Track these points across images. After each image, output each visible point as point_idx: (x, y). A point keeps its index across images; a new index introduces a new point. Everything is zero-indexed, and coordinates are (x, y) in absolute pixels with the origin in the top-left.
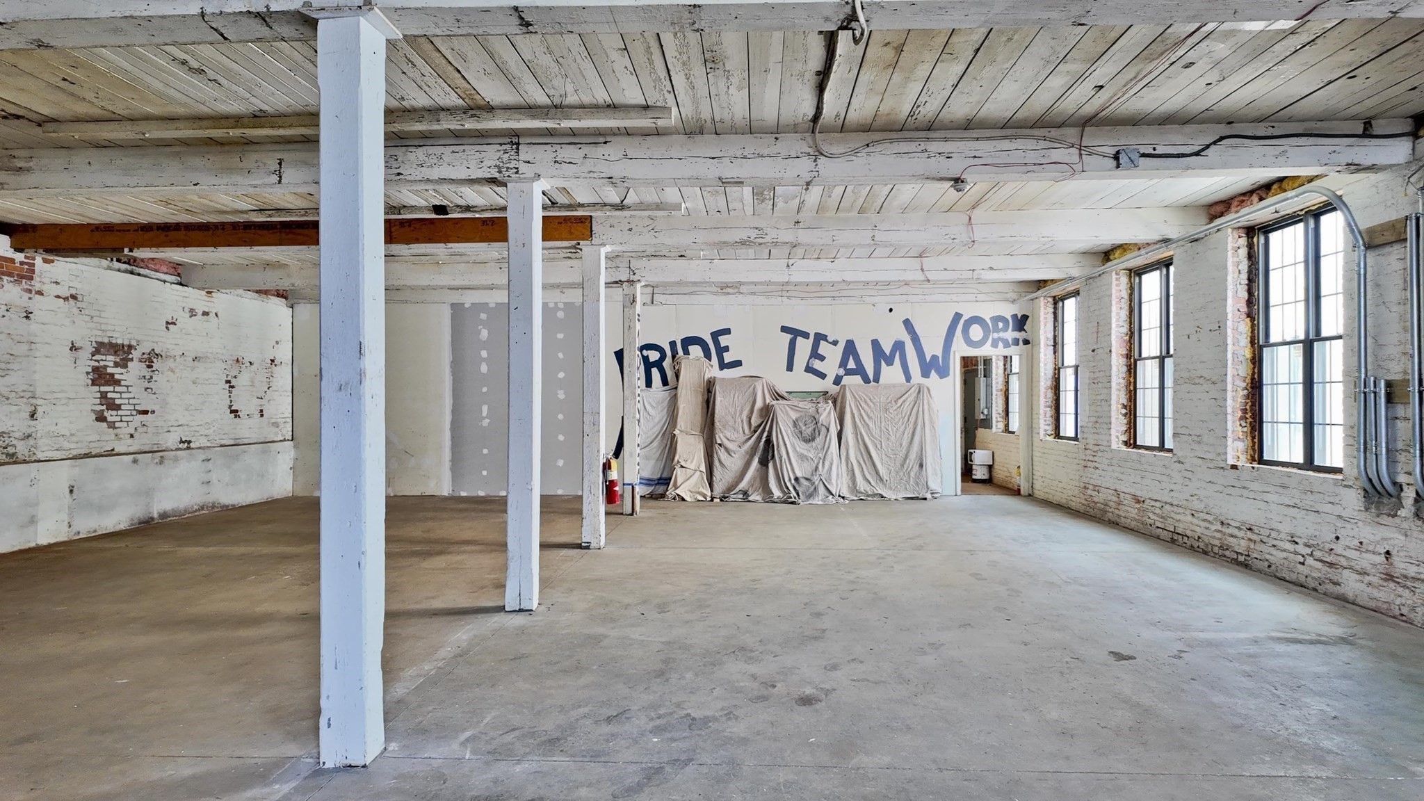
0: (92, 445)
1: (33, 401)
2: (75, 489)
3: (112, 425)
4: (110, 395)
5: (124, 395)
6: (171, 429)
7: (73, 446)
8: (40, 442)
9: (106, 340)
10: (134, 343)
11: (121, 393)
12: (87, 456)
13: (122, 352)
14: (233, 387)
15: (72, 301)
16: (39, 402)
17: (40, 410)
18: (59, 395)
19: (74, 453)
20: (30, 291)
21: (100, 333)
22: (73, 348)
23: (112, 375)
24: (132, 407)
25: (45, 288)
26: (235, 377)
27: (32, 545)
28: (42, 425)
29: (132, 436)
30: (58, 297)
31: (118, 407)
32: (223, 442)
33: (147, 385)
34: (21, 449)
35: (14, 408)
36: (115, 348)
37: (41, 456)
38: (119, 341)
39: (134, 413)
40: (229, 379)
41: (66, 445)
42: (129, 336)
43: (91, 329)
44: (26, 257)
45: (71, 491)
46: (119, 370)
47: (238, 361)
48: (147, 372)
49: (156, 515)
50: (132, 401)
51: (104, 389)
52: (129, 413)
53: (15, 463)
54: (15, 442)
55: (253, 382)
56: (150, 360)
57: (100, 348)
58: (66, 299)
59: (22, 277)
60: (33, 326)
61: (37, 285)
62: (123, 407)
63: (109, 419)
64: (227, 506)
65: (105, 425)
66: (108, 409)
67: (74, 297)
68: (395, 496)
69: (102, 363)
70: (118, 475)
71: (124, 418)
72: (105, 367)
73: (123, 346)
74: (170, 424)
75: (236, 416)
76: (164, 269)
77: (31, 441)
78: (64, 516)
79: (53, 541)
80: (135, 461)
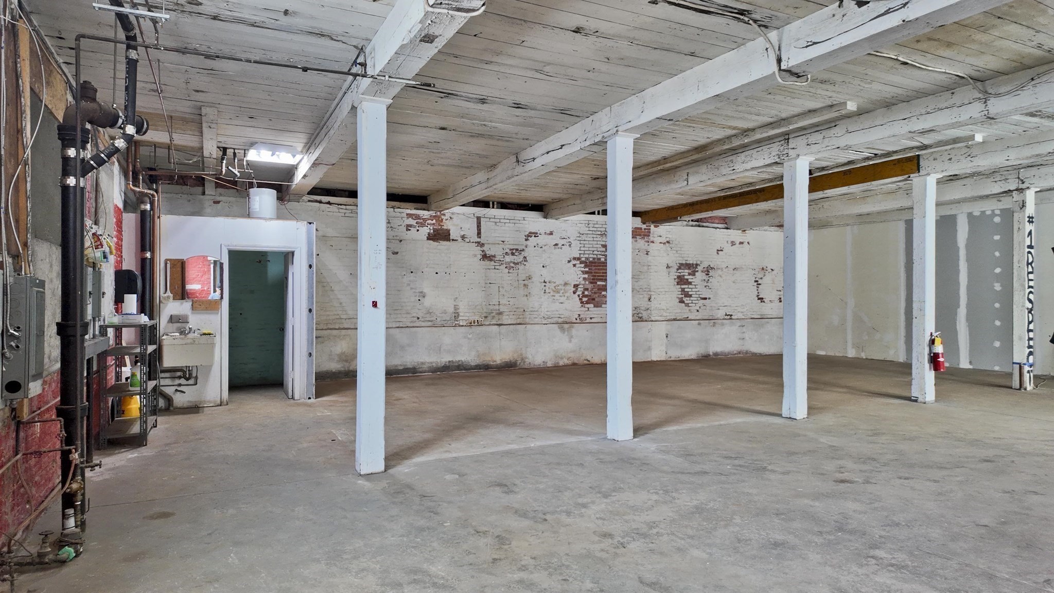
0: (677, 315)
1: (649, 293)
2: (669, 336)
3: (687, 305)
4: (686, 290)
5: (693, 290)
6: (720, 308)
7: (668, 314)
8: (653, 312)
9: (684, 262)
10: (699, 263)
11: (692, 289)
12: (675, 320)
13: (692, 268)
14: (760, 284)
15: (667, 244)
16: (652, 293)
17: (653, 297)
18: (662, 290)
19: (668, 318)
20: (648, 242)
21: (681, 259)
22: (668, 267)
23: (687, 279)
24: (698, 296)
25: (655, 240)
26: (761, 278)
27: (650, 360)
28: (654, 304)
29: (698, 311)
30: (661, 243)
31: (690, 296)
32: (753, 316)
33: (706, 284)
34: (645, 315)
35: (641, 296)
36: (688, 266)
37: (653, 319)
38: (691, 262)
39: (699, 299)
40: (757, 279)
41: (665, 314)
42: (696, 259)
43: (676, 257)
44: (647, 226)
45: (667, 337)
46: (691, 277)
47: (763, 269)
48: (706, 278)
49: (711, 354)
50: (697, 293)
51: (683, 287)
52: (696, 299)
53: (642, 321)
54: (642, 312)
55: (773, 281)
56: (708, 271)
57: (681, 266)
58: (664, 243)
59: (645, 235)
60: (650, 258)
61: (651, 239)
62: (693, 296)
63: (686, 302)
64: (756, 354)
65: (683, 304)
66: (685, 297)
67: (668, 242)
68: (867, 359)
69: (682, 274)
70: (690, 332)
71: (694, 302)
72: (684, 276)
73: (693, 264)
74: (719, 305)
75: (762, 302)
76: (717, 221)
77: (649, 311)
78: (664, 348)
79: (659, 359)
80: (699, 324)
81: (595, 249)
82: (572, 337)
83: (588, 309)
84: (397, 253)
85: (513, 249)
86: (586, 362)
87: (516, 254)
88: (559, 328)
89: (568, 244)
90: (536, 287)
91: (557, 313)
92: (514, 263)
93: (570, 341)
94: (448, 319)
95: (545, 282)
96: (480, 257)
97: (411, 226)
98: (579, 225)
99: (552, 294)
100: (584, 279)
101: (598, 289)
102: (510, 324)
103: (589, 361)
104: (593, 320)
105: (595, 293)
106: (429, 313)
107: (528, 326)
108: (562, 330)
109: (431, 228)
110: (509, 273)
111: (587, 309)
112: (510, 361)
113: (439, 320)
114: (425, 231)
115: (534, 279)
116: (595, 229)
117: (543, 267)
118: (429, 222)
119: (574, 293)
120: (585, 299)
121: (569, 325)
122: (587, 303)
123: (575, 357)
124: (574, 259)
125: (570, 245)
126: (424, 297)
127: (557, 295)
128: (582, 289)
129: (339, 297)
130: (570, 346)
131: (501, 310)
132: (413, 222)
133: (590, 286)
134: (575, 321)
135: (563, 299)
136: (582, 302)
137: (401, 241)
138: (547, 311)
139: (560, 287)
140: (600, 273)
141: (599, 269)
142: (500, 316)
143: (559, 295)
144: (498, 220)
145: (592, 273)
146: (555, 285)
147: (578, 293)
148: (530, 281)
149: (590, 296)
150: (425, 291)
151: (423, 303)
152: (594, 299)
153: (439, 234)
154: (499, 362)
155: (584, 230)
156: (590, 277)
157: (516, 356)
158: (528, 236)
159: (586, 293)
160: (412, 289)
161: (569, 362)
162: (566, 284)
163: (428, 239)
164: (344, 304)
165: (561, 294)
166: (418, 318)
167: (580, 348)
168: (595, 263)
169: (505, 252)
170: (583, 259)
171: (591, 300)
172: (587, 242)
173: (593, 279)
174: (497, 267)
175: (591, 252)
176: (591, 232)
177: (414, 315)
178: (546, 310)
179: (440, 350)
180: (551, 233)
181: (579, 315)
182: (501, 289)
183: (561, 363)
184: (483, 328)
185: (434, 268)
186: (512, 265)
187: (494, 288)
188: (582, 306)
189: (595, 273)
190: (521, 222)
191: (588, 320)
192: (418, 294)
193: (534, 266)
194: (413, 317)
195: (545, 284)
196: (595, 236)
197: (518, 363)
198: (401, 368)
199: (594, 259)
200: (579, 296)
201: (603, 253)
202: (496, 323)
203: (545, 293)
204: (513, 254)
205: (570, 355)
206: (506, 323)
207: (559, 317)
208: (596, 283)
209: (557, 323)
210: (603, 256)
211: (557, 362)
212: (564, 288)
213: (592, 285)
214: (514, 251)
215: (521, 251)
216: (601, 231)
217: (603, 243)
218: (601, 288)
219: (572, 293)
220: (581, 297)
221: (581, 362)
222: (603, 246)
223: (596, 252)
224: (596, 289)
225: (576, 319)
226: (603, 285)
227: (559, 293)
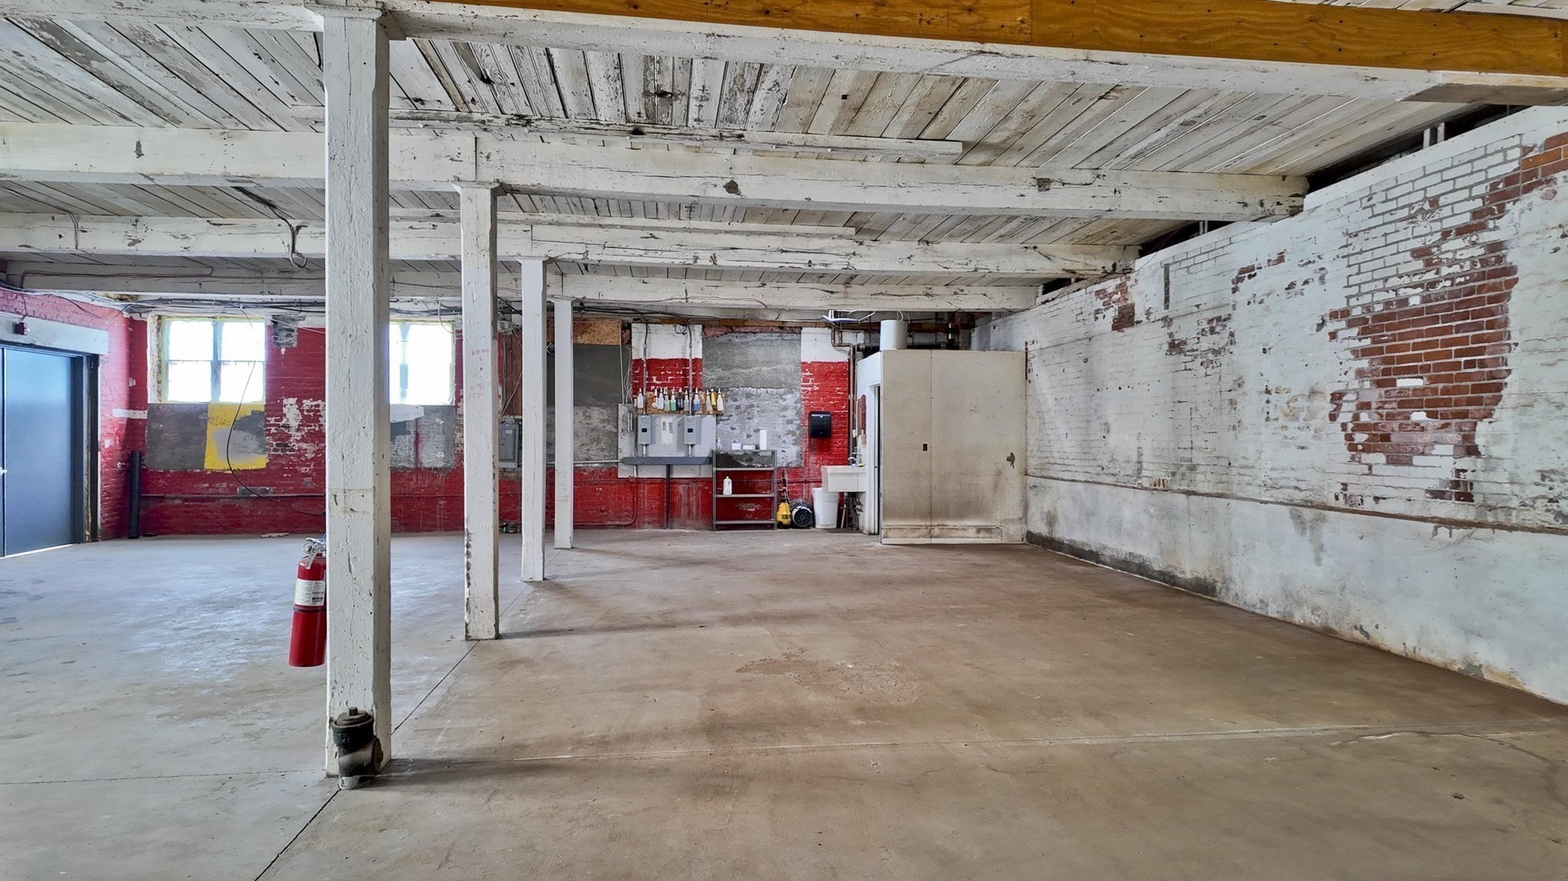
81: (1392, 271)
82: (1320, 548)
83: (1370, 468)
84: (1087, 360)
85: (1212, 320)
86: (1357, 634)
87: (1217, 329)
88: (1292, 516)
89: (1316, 277)
90: (1251, 408)
91: (1292, 474)
92: (1214, 351)
93: (1318, 560)
94: (1131, 473)
95: (1268, 392)
96: (1166, 347)
97: (1098, 311)
99: (1282, 422)
100: (1360, 373)
101: (1401, 405)
102: (1205, 495)
103: (1367, 635)
104: (1382, 507)
105: (1391, 417)
106: (1113, 460)
107: (1233, 502)
108: (1301, 524)
109: (1117, 307)
110: (1206, 376)
111: (1365, 469)
112: (1206, 579)
113: (1122, 474)
114: (1111, 315)
115: (1246, 387)
116: (1394, 204)
117: (1264, 351)
118: (1115, 297)
119: (1333, 418)
120: (1361, 437)
121: (1314, 511)
122: (1368, 448)
123: (1330, 614)
124: (1334, 315)
125: (1322, 279)
126: (1108, 431)
127: (1291, 427)
128: (1354, 407)
129: (1048, 432)
130: (1319, 575)
131: (1195, 461)
132: (1098, 303)
133: (1374, 395)
134: (1333, 503)
135: (1305, 437)
136: (1352, 447)
137: (1090, 339)
138: (1272, 469)
139: (1300, 403)
140: (1406, 348)
141: (1402, 337)
142: (1193, 474)
143: (1296, 424)
144: (1192, 262)
145: (1380, 351)
146: (1286, 397)
147: (1342, 418)
148: (1240, 391)
149: (1376, 426)
150: (1109, 421)
151: (1107, 443)
152: (1386, 438)
153: (1123, 316)
154: (1188, 576)
155: (1360, 219)
156: (1376, 365)
157: (1212, 569)
158: (1239, 280)
159: (1364, 417)
160: (1098, 418)
161: (1316, 621)
162: (1313, 393)
163: (1114, 328)
164: (1051, 444)
165: (1302, 423)
166: (1103, 469)
167: (1343, 588)
168: (1391, 316)
169: (1200, 328)
170: (1357, 312)
171: (1380, 440)
172: (1368, 256)
173: (1384, 372)
174: (1187, 366)
175: (1380, 284)
176: (1379, 220)
177: (1100, 462)
178: (1269, 465)
179: (1120, 530)
180: (1281, 259)
181: (1345, 486)
182: (1194, 414)
183: (1298, 617)
184: (1168, 496)
185: (1118, 379)
186: (1211, 356)
187: (1185, 409)
188: (1353, 458)
189: (1390, 349)
190: (1227, 250)
191: (1369, 505)
192: (1103, 427)
193: (1245, 357)
194: (1099, 466)
195: (1266, 397)
196: (1390, 228)
197: (1218, 589)
198: (1087, 549)
199: (1388, 304)
200: (1344, 426)
201: (1416, 279)
202: (1186, 488)
203: (1267, 419)
204: (1211, 331)
205: (1319, 600)
206: (1201, 492)
207: (1296, 488)
208: (1393, 383)
209: (1290, 503)
210: (1415, 287)
211: (1288, 609)
212: (1308, 404)
213: (1382, 391)
214: (1214, 323)
215: (1225, 320)
216: (1410, 206)
217: (1417, 244)
218: (1409, 402)
219: (1328, 418)
220: (1349, 431)
221: (1345, 630)
222: (1417, 253)
223: (1394, 282)
224: (1394, 405)
225: (1337, 498)
226: (1415, 390)
227: (1297, 419)
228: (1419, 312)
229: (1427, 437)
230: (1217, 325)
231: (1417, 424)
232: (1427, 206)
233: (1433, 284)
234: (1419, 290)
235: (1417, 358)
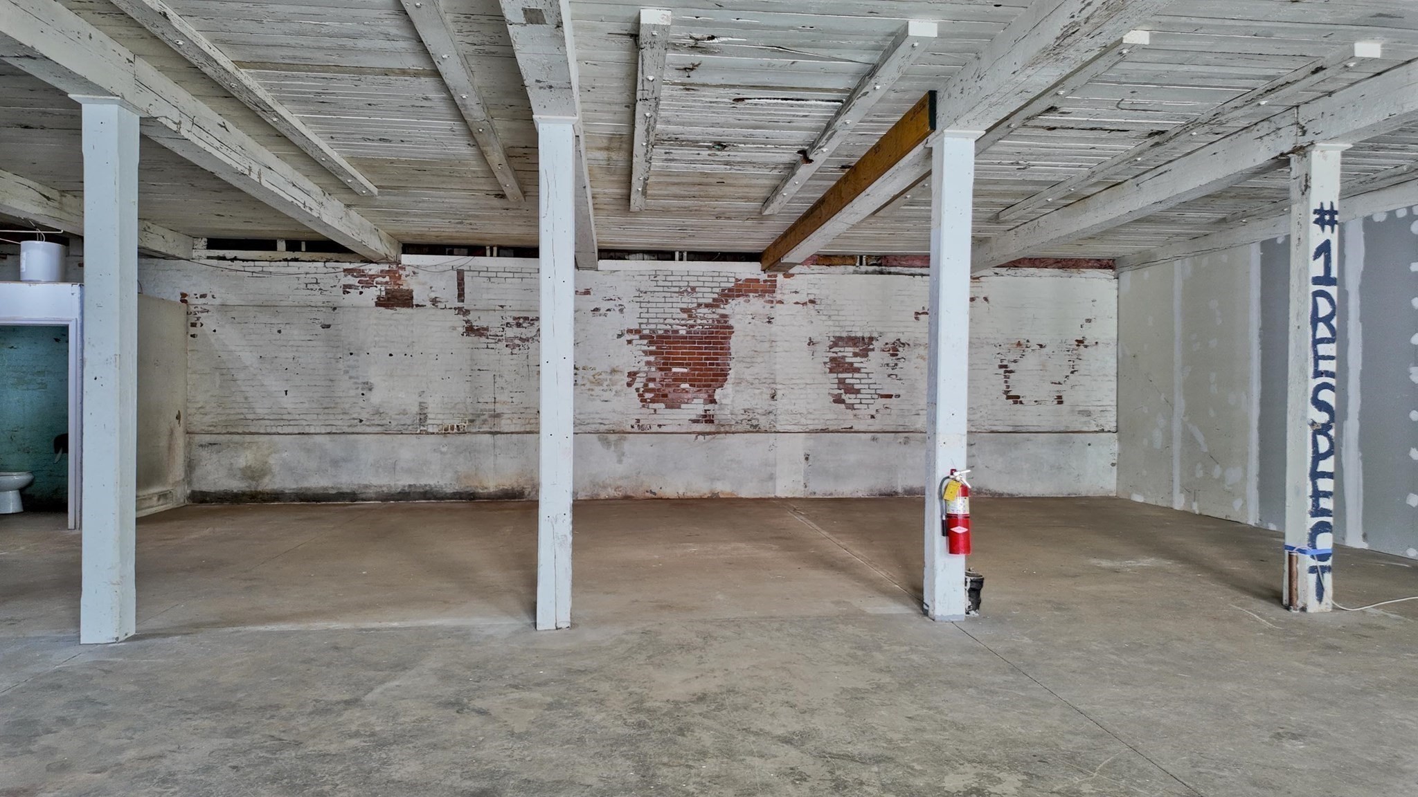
0: (828, 422)
1: (774, 386)
2: (810, 458)
3: (851, 407)
4: (848, 381)
5: (863, 381)
6: (921, 412)
7: (809, 422)
8: (780, 418)
9: (844, 335)
10: (875, 335)
11: (860, 379)
12: (823, 431)
13: (863, 345)
14: (1011, 372)
15: (810, 306)
16: (779, 386)
17: (779, 393)
18: (798, 381)
19: (811, 427)
20: (772, 302)
21: (838, 329)
22: (811, 343)
23: (852, 364)
24: (873, 392)
25: (785, 298)
26: (1015, 361)
27: (773, 496)
28: (781, 404)
29: (873, 417)
30: (797, 303)
31: (858, 391)
32: (995, 428)
33: (891, 372)
34: (763, 422)
35: (757, 391)
36: (853, 341)
37: (779, 428)
38: (859, 334)
39: (876, 396)
40: (1005, 363)
41: (803, 421)
42: (870, 329)
43: (829, 326)
44: (769, 276)
45: (807, 459)
46: (858, 359)
47: (1019, 344)
48: (891, 361)
49: (900, 490)
50: (872, 386)
51: (841, 376)
52: (869, 396)
53: (757, 432)
54: (758, 416)
55: (1044, 366)
56: (894, 349)
57: (838, 341)
58: (805, 304)
59: (765, 292)
60: (774, 328)
61: (778, 296)
62: (862, 391)
63: (848, 401)
64: (1002, 494)
65: (843, 406)
66: (846, 393)
67: (812, 302)
68: (1200, 515)
69: (840, 354)
70: (855, 451)
71: (863, 401)
72: (844, 357)
73: (863, 338)
74: (920, 407)
75: (1015, 403)
76: (918, 263)
77: (772, 417)
78: (801, 478)
79: (790, 496)
80: (874, 439)
81: (670, 316)
82: (623, 454)
83: (655, 410)
84: (328, 326)
85: (519, 318)
86: (649, 495)
87: (524, 325)
88: (600, 439)
89: (617, 309)
91: (598, 416)
92: (521, 339)
93: (620, 461)
94: (409, 422)
95: (575, 368)
96: (462, 330)
97: (350, 286)
98: (637, 278)
99: (588, 386)
100: (648, 363)
101: (674, 380)
102: (512, 433)
103: (655, 494)
104: (663, 429)
105: (668, 385)
106: (378, 413)
108: (606, 443)
109: (383, 288)
110: (512, 354)
111: (652, 411)
112: (513, 489)
113: (394, 423)
114: (373, 293)
116: (670, 284)
118: (380, 279)
119: (629, 385)
120: (648, 396)
121: (618, 435)
122: (653, 401)
123: (629, 488)
124: (630, 331)
125: (621, 311)
126: (370, 390)
127: (598, 390)
128: (644, 380)
129: (244, 388)
130: (621, 469)
131: (498, 411)
132: (353, 281)
133: (658, 375)
134: (629, 429)
135: (606, 395)
136: (643, 401)
137: (335, 309)
139: (604, 376)
140: (678, 353)
141: (674, 348)
142: (497, 420)
143: (601, 388)
144: (494, 275)
145: (661, 353)
146: (593, 372)
147: (636, 385)
149: (659, 390)
150: (372, 381)
151: (368, 400)
152: (665, 396)
153: (395, 297)
154: (492, 490)
155: (648, 285)
156: (659, 360)
157: (522, 481)
159: (651, 385)
160: (351, 378)
161: (618, 494)
162: (614, 371)
163: (378, 304)
164: (250, 400)
165: (605, 388)
166: (361, 421)
167: (639, 473)
168: (669, 337)
169: (505, 322)
170: (646, 332)
171: (660, 396)
172: (654, 305)
173: (664, 364)
174: (490, 346)
175: (662, 321)
176: (661, 289)
177: (354, 416)
179: (394, 468)
180: (587, 292)
181: (638, 421)
182: (498, 379)
183: (603, 495)
184: (467, 438)
185: (386, 347)
186: (517, 342)
187: (487, 378)
188: (643, 406)
189: (668, 353)
191: (655, 429)
192: (360, 386)
194: (354, 419)
195: (575, 371)
196: (669, 295)
197: (526, 493)
198: (334, 492)
199: (666, 331)
200: (637, 390)
201: (683, 322)
202: (489, 430)
203: (575, 385)
204: (519, 325)
205: (619, 483)
206: (506, 431)
207: (601, 424)
208: (670, 369)
209: (597, 432)
210: (682, 326)
211: (595, 492)
212: (610, 377)
213: (663, 373)
214: (521, 321)
215: (532, 320)
216: (680, 287)
217: (684, 306)
218: (679, 379)
219: (626, 385)
220: (641, 392)
221: (640, 493)
222: (683, 310)
223: (671, 321)
224: (671, 380)
225: (632, 427)
226: (682, 373)
227: (602, 385)
228: (686, 338)
229: (689, 396)
230: (524, 322)
231: (684, 389)
232: (689, 290)
233: (692, 326)
234: (685, 327)
235: (685, 359)
